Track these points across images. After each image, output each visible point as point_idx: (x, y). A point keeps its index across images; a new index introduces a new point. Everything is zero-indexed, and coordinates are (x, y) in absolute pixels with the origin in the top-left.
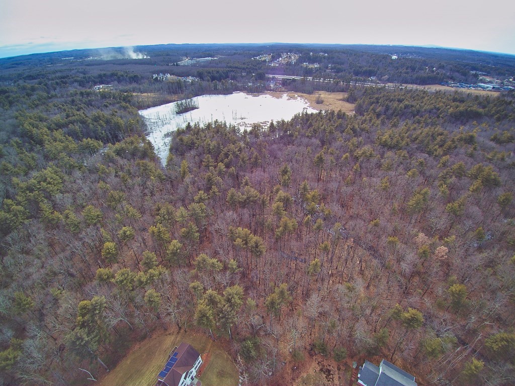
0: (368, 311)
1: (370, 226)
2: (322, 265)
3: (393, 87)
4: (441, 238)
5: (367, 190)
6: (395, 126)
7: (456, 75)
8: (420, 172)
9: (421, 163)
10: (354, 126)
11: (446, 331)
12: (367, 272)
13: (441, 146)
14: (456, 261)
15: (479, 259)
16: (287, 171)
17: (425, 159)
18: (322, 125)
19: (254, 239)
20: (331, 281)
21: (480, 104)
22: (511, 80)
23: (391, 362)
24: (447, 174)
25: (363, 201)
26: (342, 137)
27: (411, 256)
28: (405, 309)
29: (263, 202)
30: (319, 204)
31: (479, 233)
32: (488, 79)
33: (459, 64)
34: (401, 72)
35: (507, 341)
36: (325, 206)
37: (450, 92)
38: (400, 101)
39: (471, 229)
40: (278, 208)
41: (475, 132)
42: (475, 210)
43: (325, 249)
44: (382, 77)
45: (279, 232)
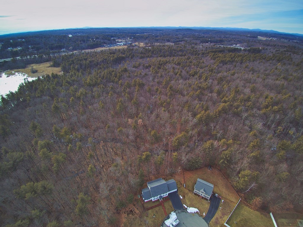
0: (129, 169)
1: (106, 129)
2: (95, 166)
3: (78, 53)
4: (137, 117)
5: (94, 112)
6: (90, 73)
7: (106, 41)
8: (114, 92)
9: (112, 88)
10: (67, 80)
11: (159, 151)
12: (118, 152)
13: (116, 77)
14: (147, 122)
15: (153, 116)
16: (36, 126)
17: (112, 85)
18: (45, 86)
19: (39, 185)
20: (105, 170)
21: (122, 53)
22: (129, 39)
23: (150, 181)
24: (124, 89)
25: (96, 119)
26: (63, 89)
27: (131, 132)
28: (142, 155)
29: (30, 157)
30: (72, 134)
31: (148, 107)
32: (120, 41)
33: (104, 35)
34: (78, 44)
35: (178, 139)
36: (76, 133)
37: (107, 50)
38: (86, 60)
39: (145, 107)
40: (44, 153)
41: (126, 66)
42: (142, 98)
43: (91, 156)
44: (68, 48)
45: (55, 168)
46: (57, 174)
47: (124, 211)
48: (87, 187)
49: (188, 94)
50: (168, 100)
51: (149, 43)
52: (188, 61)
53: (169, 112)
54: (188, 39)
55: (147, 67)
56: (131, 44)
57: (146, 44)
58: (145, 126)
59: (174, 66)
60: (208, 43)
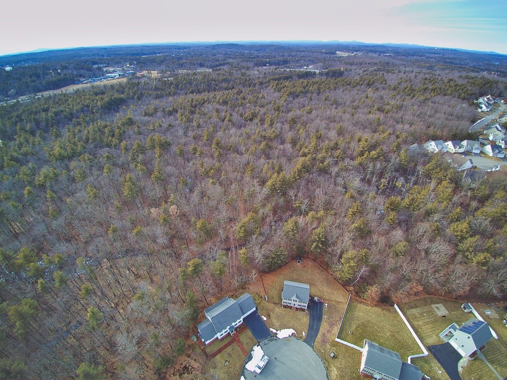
0: (168, 296)
1: (110, 236)
2: (100, 308)
3: (28, 99)
4: (166, 202)
5: (79, 208)
6: (58, 136)
7: (82, 72)
8: (113, 165)
9: (108, 157)
11: (216, 253)
12: (141, 272)
13: (113, 136)
14: (186, 209)
15: (195, 197)
17: (109, 152)
20: (121, 311)
21: (118, 91)
22: (128, 65)
24: (134, 156)
25: (84, 220)
27: (159, 230)
28: (187, 266)
30: (40, 259)
31: (183, 182)
32: (111, 69)
33: (78, 62)
34: (26, 83)
35: (243, 226)
36: (48, 256)
37: (87, 88)
39: (178, 183)
41: (130, 114)
42: (169, 169)
43: (88, 292)
44: (7, 92)
45: (19, 329)
46: (27, 341)
47: (172, 372)
48: (93, 349)
49: (248, 151)
50: (217, 164)
51: (168, 71)
52: (239, 97)
53: (221, 184)
54: (234, 61)
55: (170, 113)
56: (134, 74)
57: (162, 72)
58: (183, 216)
59: (218, 106)
60: (266, 66)
